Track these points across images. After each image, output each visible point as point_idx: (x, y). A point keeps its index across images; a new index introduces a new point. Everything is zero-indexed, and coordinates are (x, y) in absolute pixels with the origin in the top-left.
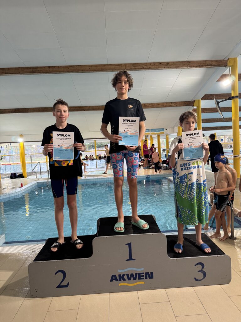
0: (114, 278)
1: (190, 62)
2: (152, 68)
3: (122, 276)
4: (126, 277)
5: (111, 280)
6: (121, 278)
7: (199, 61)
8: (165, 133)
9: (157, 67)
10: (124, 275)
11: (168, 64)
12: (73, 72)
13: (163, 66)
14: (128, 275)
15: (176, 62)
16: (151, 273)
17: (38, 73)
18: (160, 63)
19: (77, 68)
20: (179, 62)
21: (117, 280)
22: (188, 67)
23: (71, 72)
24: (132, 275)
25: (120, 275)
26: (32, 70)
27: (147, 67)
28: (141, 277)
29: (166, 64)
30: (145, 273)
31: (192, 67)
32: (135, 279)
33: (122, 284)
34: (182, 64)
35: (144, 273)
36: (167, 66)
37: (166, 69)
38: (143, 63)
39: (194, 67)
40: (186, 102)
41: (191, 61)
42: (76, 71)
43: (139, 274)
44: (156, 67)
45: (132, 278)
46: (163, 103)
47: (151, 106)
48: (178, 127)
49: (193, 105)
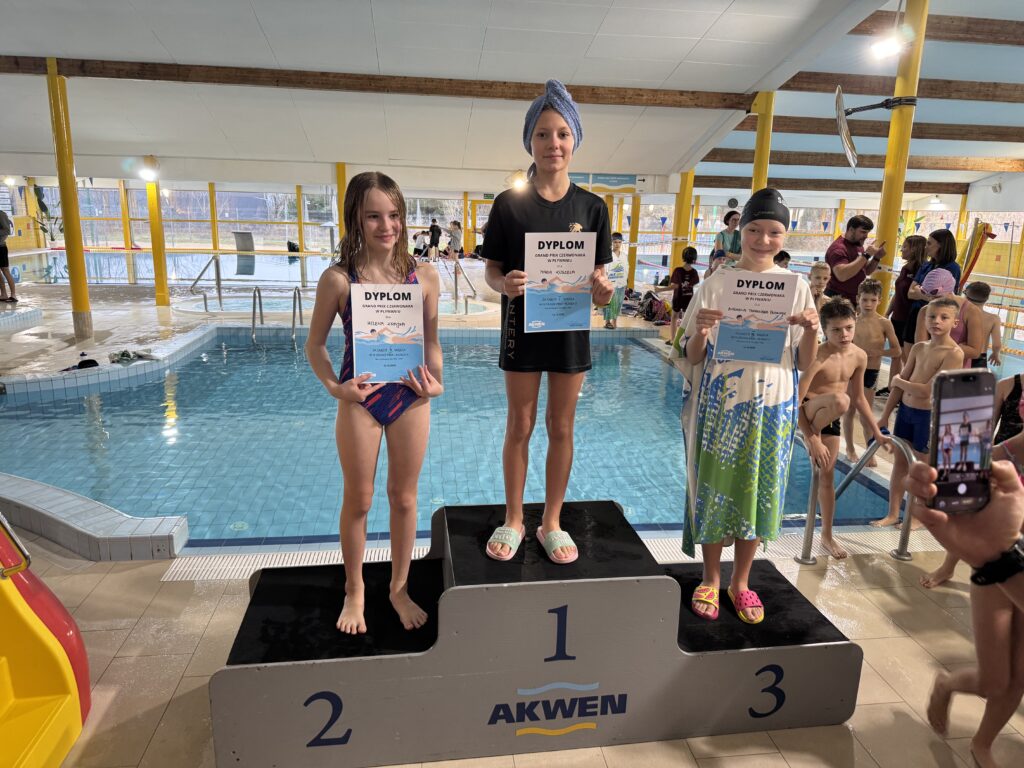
0: (501, 713)
3: (527, 706)
4: (539, 711)
5: (493, 721)
6: (526, 712)
8: (637, 191)
10: (534, 704)
14: (546, 704)
16: (620, 696)
21: (509, 719)
24: (560, 703)
25: (520, 706)
28: (588, 711)
30: (603, 697)
32: (568, 714)
33: (526, 729)
35: (600, 699)
40: (727, 94)
43: (583, 701)
45: (559, 712)
46: (655, 91)
47: (614, 96)
48: (682, 174)
49: (748, 107)
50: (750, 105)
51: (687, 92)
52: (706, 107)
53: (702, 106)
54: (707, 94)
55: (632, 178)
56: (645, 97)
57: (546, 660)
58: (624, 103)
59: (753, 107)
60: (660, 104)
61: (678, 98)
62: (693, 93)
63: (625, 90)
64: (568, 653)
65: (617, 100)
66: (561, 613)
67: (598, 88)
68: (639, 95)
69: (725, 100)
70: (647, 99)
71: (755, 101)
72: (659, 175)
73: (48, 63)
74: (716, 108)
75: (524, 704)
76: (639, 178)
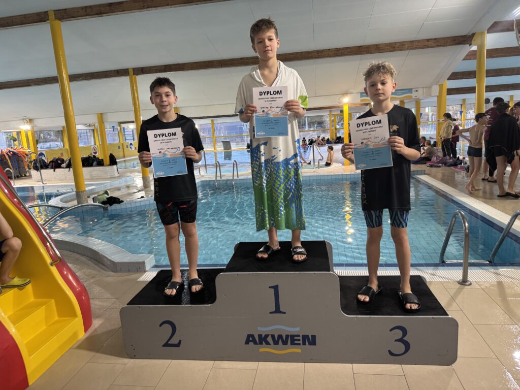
0: (250, 339)
3: (263, 336)
4: (270, 339)
5: (247, 342)
6: (263, 340)
8: (413, 97)
10: (267, 336)
14: (273, 336)
16: (312, 336)
21: (255, 343)
24: (280, 336)
25: (260, 336)
28: (296, 342)
30: (302, 335)
32: (285, 343)
33: (264, 349)
35: (301, 336)
40: (456, 37)
43: (292, 337)
45: (280, 342)
46: (412, 42)
47: (388, 48)
48: (439, 85)
50: (471, 40)
51: (432, 39)
52: (443, 46)
53: (441, 46)
54: (443, 39)
55: (410, 90)
56: (407, 46)
57: (271, 313)
58: (394, 51)
59: (473, 42)
60: (416, 48)
61: (426, 43)
62: (435, 39)
63: (395, 43)
64: (282, 310)
65: (391, 49)
66: (276, 288)
67: (379, 44)
68: (403, 45)
69: (455, 40)
70: (408, 47)
71: (474, 38)
72: (425, 87)
73: (129, 70)
74: (450, 45)
75: (261, 335)
76: (413, 90)
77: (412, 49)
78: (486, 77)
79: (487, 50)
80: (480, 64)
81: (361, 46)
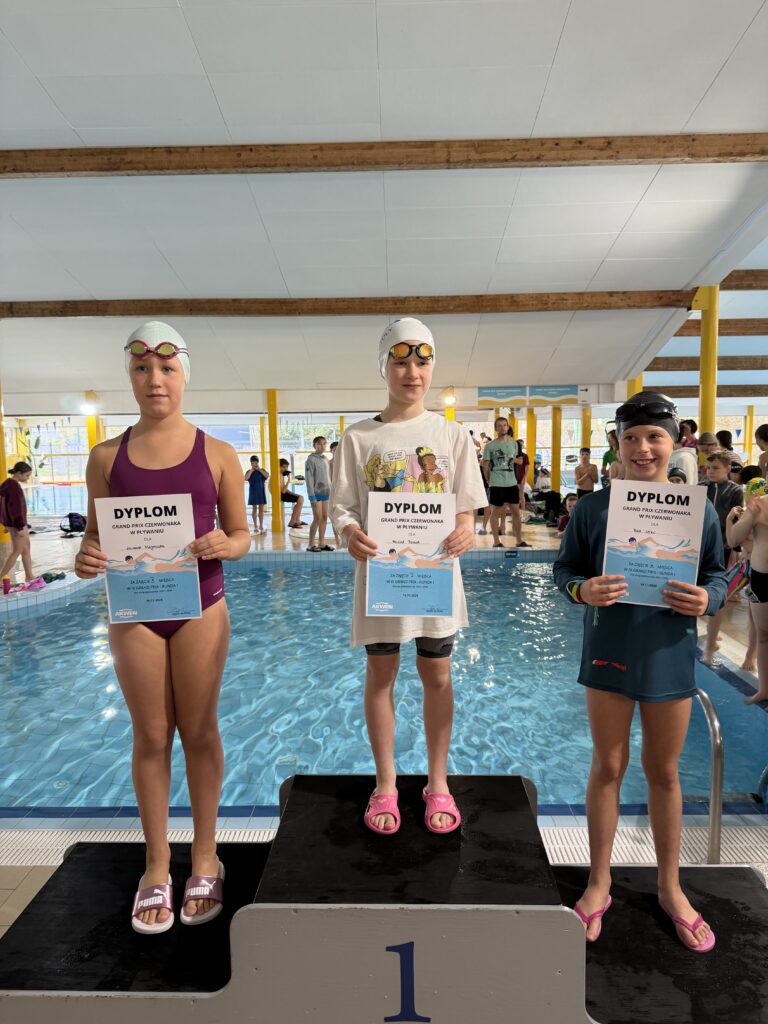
1: (693, 140)
2: (546, 160)
7: (730, 135)
8: (580, 402)
9: (567, 154)
11: (609, 143)
12: (255, 169)
13: (592, 153)
15: (642, 137)
17: (129, 172)
18: (580, 142)
19: (271, 154)
20: (654, 137)
22: (687, 159)
23: (249, 170)
26: (109, 159)
27: (527, 155)
29: (601, 143)
31: (699, 157)
34: (661, 144)
36: (605, 154)
37: (600, 164)
38: (515, 140)
39: (708, 156)
40: (663, 292)
41: (699, 135)
42: (265, 166)
44: (561, 155)
46: (581, 295)
47: (535, 302)
48: (629, 381)
49: (688, 304)
50: (691, 301)
51: (617, 293)
52: (640, 307)
53: (634, 307)
54: (641, 294)
55: (573, 389)
56: (570, 302)
57: (387, 1020)
58: (546, 310)
59: (694, 304)
60: (587, 308)
61: (608, 299)
62: (624, 293)
63: (548, 295)
65: (540, 306)
67: (518, 295)
68: (563, 299)
69: (660, 298)
70: (573, 304)
71: (695, 298)
72: (603, 384)
74: (652, 307)
76: (580, 388)
77: (580, 309)
78: (719, 369)
79: (721, 321)
80: (706, 346)
81: (481, 296)
